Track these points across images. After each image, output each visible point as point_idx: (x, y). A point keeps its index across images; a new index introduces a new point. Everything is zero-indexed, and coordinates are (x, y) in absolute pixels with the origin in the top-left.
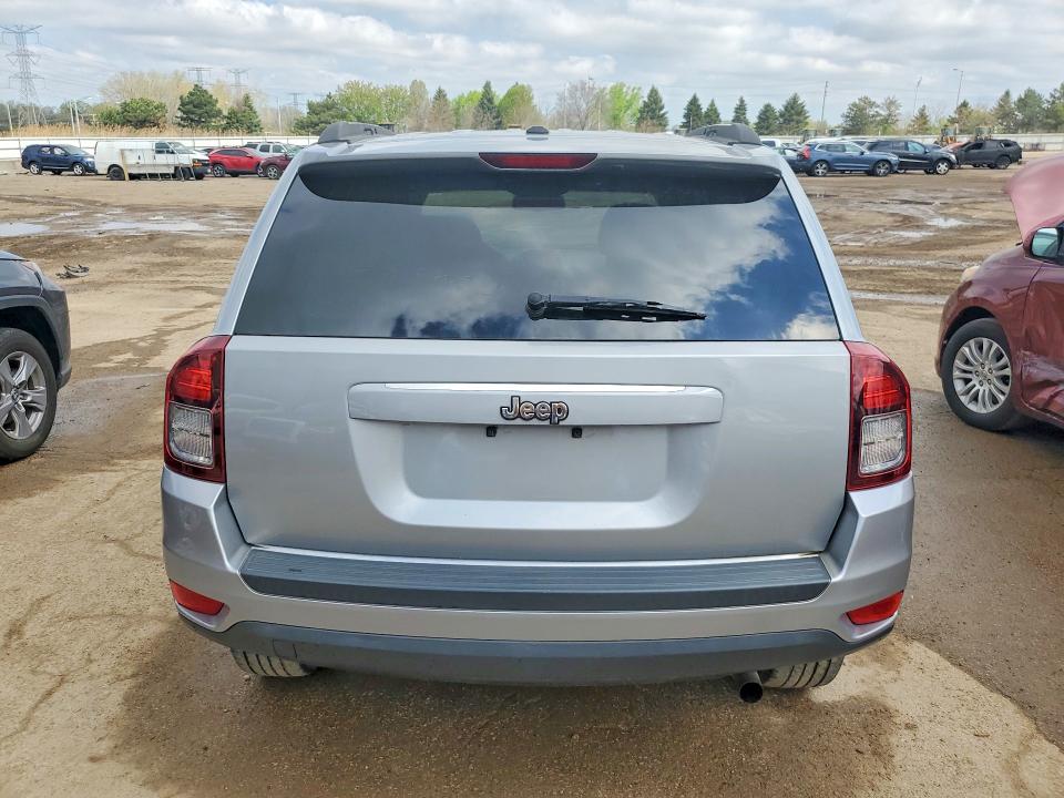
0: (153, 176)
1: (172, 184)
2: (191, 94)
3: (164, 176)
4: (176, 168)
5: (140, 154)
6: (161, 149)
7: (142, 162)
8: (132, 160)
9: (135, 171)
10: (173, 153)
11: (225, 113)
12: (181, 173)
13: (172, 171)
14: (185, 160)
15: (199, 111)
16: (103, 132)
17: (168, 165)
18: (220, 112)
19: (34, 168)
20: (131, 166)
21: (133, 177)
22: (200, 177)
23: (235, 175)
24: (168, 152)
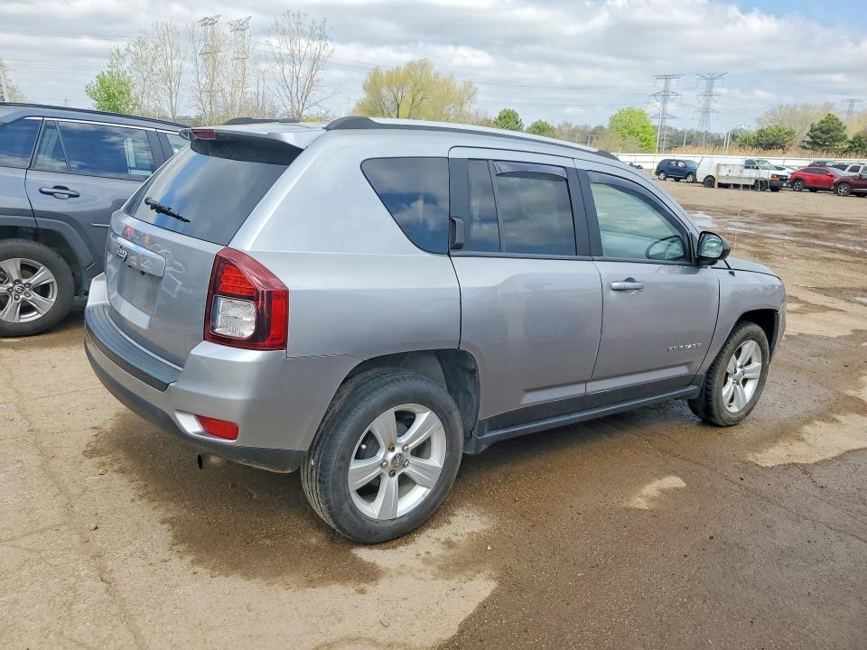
0: (736, 186)
1: (750, 193)
2: (822, 122)
3: (746, 187)
4: (756, 181)
5: (730, 168)
6: (749, 165)
7: (730, 174)
8: (724, 172)
9: (723, 181)
10: (757, 168)
11: (850, 138)
12: (760, 185)
13: (752, 183)
14: (765, 175)
15: (824, 136)
16: (737, 151)
17: (750, 178)
18: (845, 137)
19: (662, 176)
20: (723, 177)
21: (721, 185)
22: (775, 189)
23: (814, 190)
24: (753, 168)
